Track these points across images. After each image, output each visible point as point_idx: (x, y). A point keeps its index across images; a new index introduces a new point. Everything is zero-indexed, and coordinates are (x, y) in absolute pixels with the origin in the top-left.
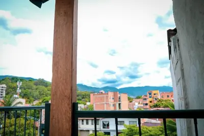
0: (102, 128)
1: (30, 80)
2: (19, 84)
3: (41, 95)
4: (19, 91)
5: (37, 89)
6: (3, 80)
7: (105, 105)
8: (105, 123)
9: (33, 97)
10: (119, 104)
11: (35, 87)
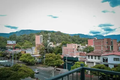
0: (102, 61)
1: (53, 32)
2: (49, 34)
3: (59, 40)
4: (49, 38)
5: (57, 37)
6: (41, 33)
7: (102, 47)
8: (104, 59)
9: (56, 41)
10: (112, 46)
11: (56, 36)
